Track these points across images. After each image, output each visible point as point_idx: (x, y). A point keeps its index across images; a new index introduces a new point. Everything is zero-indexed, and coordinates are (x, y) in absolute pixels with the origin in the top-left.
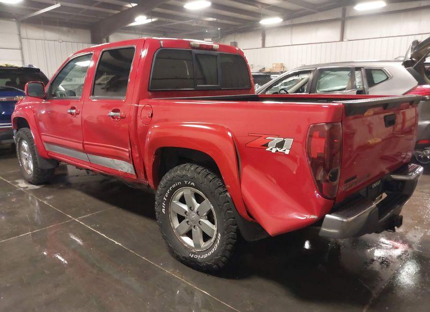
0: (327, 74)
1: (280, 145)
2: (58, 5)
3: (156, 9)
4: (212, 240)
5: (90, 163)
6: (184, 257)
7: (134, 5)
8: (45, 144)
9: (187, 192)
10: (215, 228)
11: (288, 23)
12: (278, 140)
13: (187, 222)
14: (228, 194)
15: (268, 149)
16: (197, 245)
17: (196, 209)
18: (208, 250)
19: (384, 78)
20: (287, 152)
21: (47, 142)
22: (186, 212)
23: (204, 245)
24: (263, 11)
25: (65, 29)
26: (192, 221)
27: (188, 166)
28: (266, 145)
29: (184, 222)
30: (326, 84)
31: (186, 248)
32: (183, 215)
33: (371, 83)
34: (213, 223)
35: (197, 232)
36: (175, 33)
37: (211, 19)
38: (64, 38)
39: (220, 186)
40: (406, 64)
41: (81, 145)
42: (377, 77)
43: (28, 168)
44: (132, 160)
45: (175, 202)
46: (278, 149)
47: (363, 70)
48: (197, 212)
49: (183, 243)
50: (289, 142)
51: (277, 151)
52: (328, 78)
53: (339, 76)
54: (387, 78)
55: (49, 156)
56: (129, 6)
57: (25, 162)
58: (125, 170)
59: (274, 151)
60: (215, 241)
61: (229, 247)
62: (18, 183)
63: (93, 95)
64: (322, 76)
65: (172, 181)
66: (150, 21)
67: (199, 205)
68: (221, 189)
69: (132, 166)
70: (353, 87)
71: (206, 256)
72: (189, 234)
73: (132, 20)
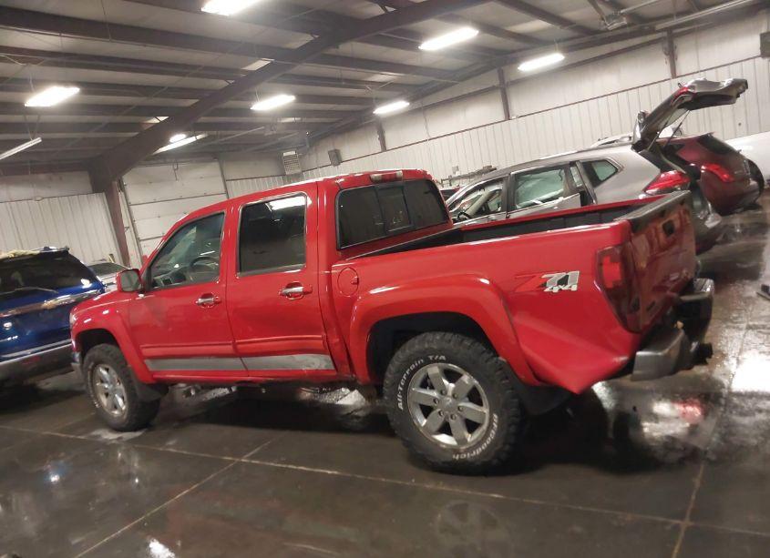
0: (528, 179)
1: (563, 281)
2: (38, 140)
3: (203, 119)
4: (484, 427)
5: (247, 372)
6: (444, 463)
7: (162, 118)
8: (147, 362)
9: (434, 370)
10: (485, 410)
11: (418, 104)
12: (558, 276)
13: (439, 413)
14: (501, 358)
15: (547, 290)
16: (462, 441)
17: (450, 393)
18: (479, 443)
19: (611, 171)
20: (574, 288)
21: (152, 358)
22: (434, 400)
23: (470, 438)
24: (375, 93)
25: (42, 176)
26: (449, 408)
27: (430, 336)
28: (544, 285)
29: (433, 414)
30: (529, 193)
31: (444, 450)
32: (430, 404)
33: (596, 181)
34: (480, 403)
35: (456, 424)
36: (233, 151)
37: (291, 120)
38: (44, 192)
39: (484, 352)
40: (637, 147)
41: (231, 347)
42: (601, 172)
43: (116, 407)
44: (327, 349)
45: (415, 389)
46: (561, 287)
47: (578, 165)
48: (453, 396)
49: (438, 443)
50: (574, 276)
51: (560, 290)
52: (530, 185)
53: (546, 179)
54: (616, 171)
55: (155, 379)
56: (155, 121)
57: (104, 400)
58: (314, 367)
59: (556, 290)
60: (490, 426)
61: (513, 429)
62: (99, 436)
63: (241, 270)
64: (520, 183)
65: (409, 362)
66: (193, 139)
67: (452, 385)
68: (486, 356)
69: (329, 358)
70: (573, 190)
71: (478, 451)
72: (446, 429)
73: (165, 142)
